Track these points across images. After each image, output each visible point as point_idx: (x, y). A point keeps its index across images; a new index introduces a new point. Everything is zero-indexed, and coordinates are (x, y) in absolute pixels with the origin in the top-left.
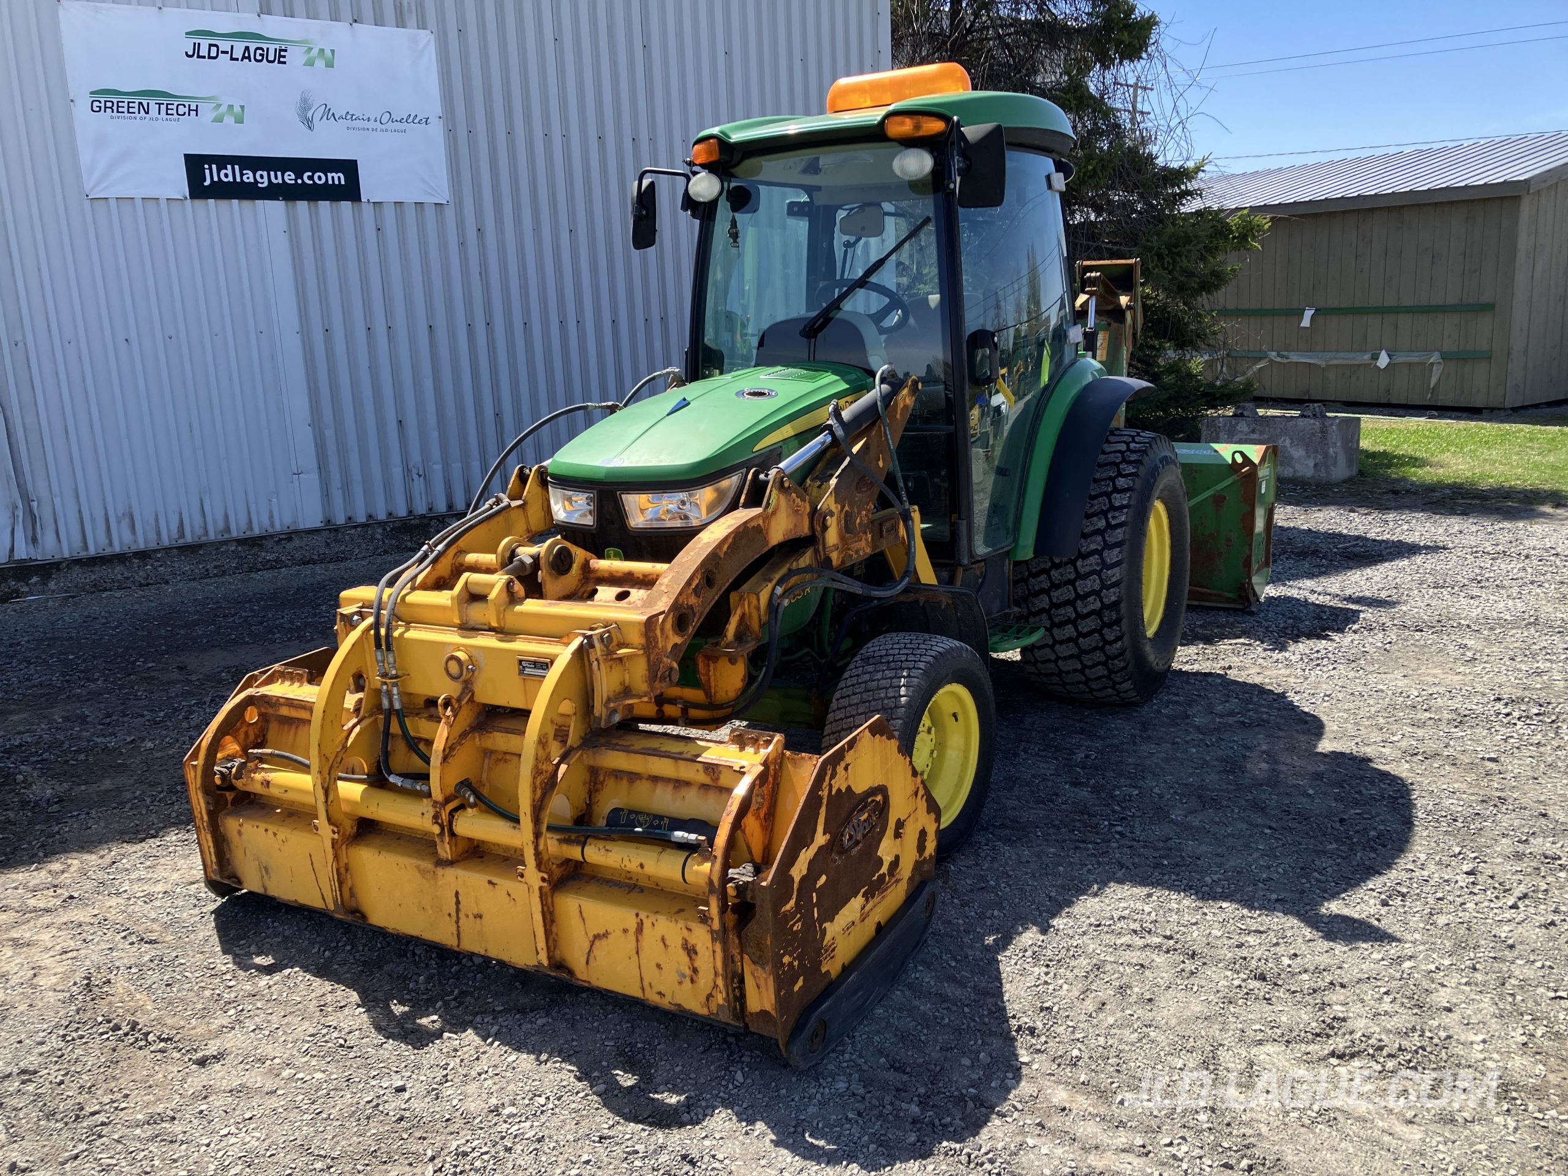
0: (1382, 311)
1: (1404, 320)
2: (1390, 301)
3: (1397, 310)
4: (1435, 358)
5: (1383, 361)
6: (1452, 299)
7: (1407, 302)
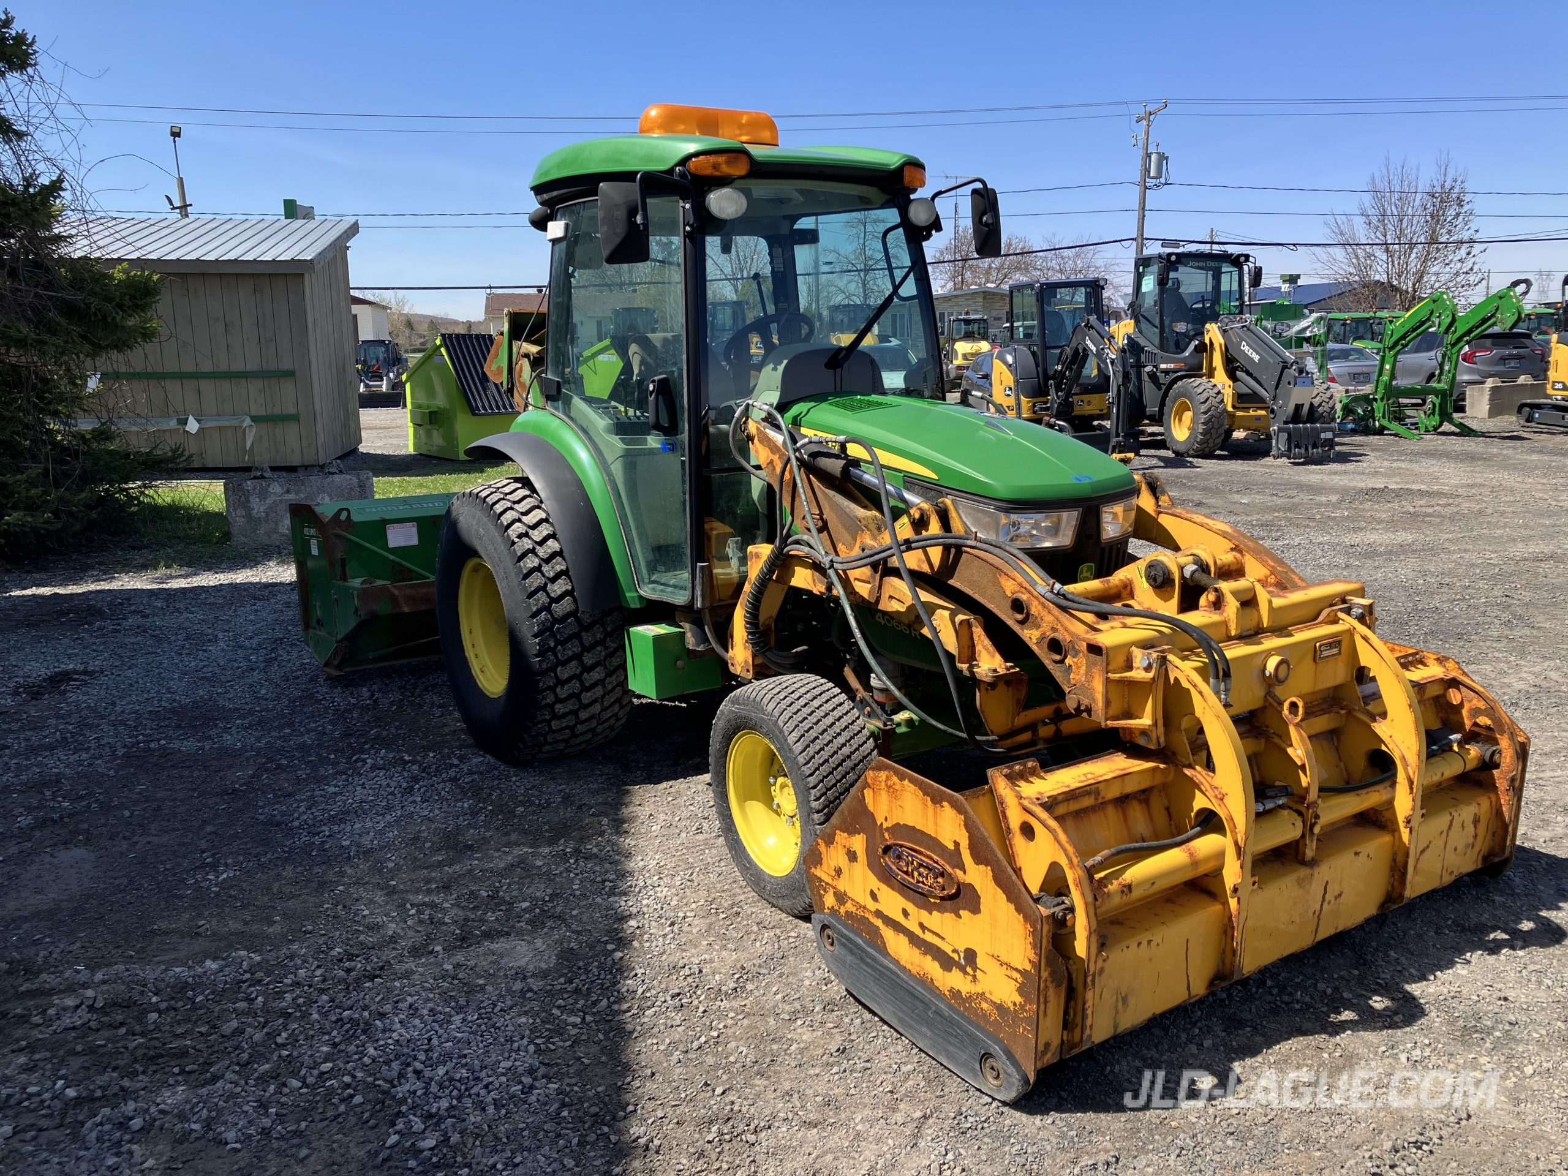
0: (181, 376)
1: (205, 385)
2: (189, 367)
3: (196, 376)
4: (248, 422)
5: (193, 426)
6: (252, 366)
7: (207, 367)
